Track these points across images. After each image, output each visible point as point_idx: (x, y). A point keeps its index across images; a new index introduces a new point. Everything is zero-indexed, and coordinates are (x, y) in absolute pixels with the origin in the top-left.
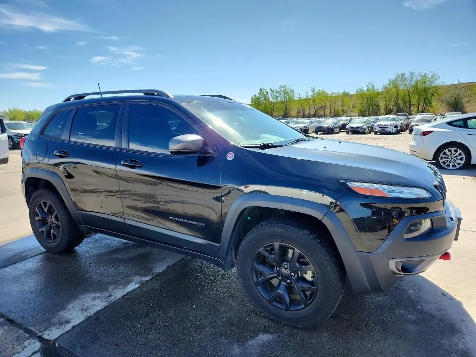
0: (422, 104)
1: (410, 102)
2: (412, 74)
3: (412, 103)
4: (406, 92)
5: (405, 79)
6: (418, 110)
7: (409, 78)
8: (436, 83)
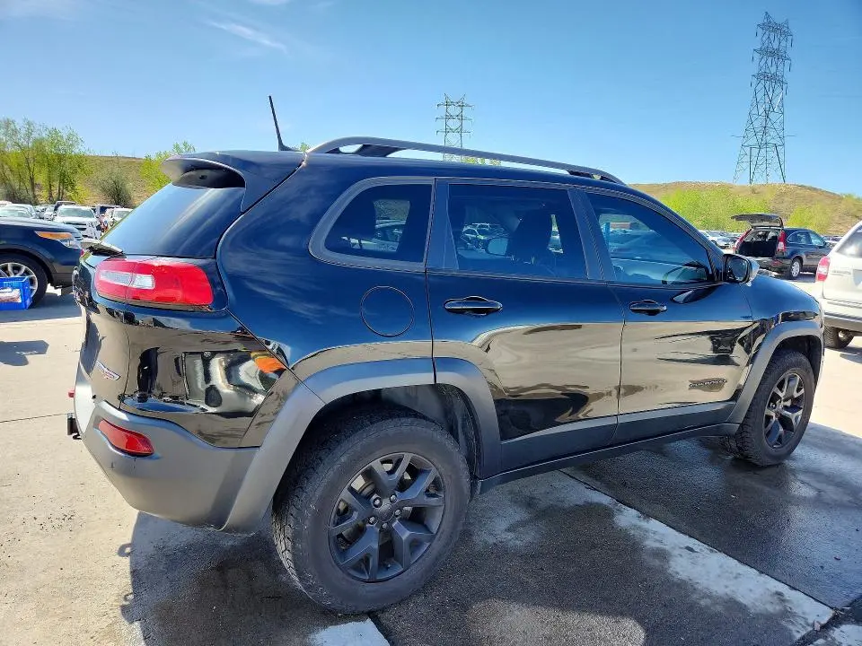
0: (56, 184)
1: (32, 179)
2: (29, 124)
3: (36, 181)
4: (23, 160)
5: (15, 132)
6: (51, 196)
7: (23, 131)
8: (77, 151)
